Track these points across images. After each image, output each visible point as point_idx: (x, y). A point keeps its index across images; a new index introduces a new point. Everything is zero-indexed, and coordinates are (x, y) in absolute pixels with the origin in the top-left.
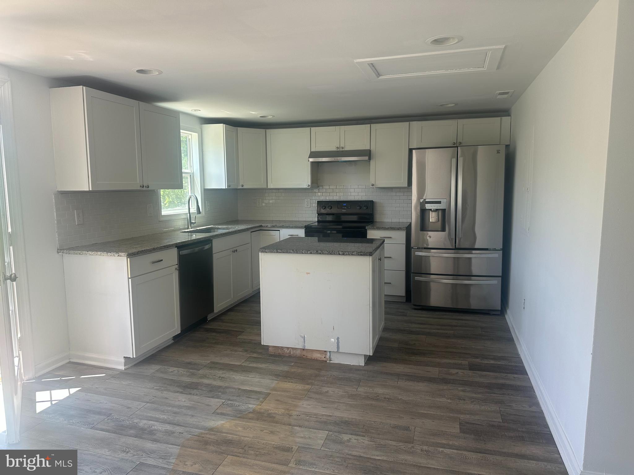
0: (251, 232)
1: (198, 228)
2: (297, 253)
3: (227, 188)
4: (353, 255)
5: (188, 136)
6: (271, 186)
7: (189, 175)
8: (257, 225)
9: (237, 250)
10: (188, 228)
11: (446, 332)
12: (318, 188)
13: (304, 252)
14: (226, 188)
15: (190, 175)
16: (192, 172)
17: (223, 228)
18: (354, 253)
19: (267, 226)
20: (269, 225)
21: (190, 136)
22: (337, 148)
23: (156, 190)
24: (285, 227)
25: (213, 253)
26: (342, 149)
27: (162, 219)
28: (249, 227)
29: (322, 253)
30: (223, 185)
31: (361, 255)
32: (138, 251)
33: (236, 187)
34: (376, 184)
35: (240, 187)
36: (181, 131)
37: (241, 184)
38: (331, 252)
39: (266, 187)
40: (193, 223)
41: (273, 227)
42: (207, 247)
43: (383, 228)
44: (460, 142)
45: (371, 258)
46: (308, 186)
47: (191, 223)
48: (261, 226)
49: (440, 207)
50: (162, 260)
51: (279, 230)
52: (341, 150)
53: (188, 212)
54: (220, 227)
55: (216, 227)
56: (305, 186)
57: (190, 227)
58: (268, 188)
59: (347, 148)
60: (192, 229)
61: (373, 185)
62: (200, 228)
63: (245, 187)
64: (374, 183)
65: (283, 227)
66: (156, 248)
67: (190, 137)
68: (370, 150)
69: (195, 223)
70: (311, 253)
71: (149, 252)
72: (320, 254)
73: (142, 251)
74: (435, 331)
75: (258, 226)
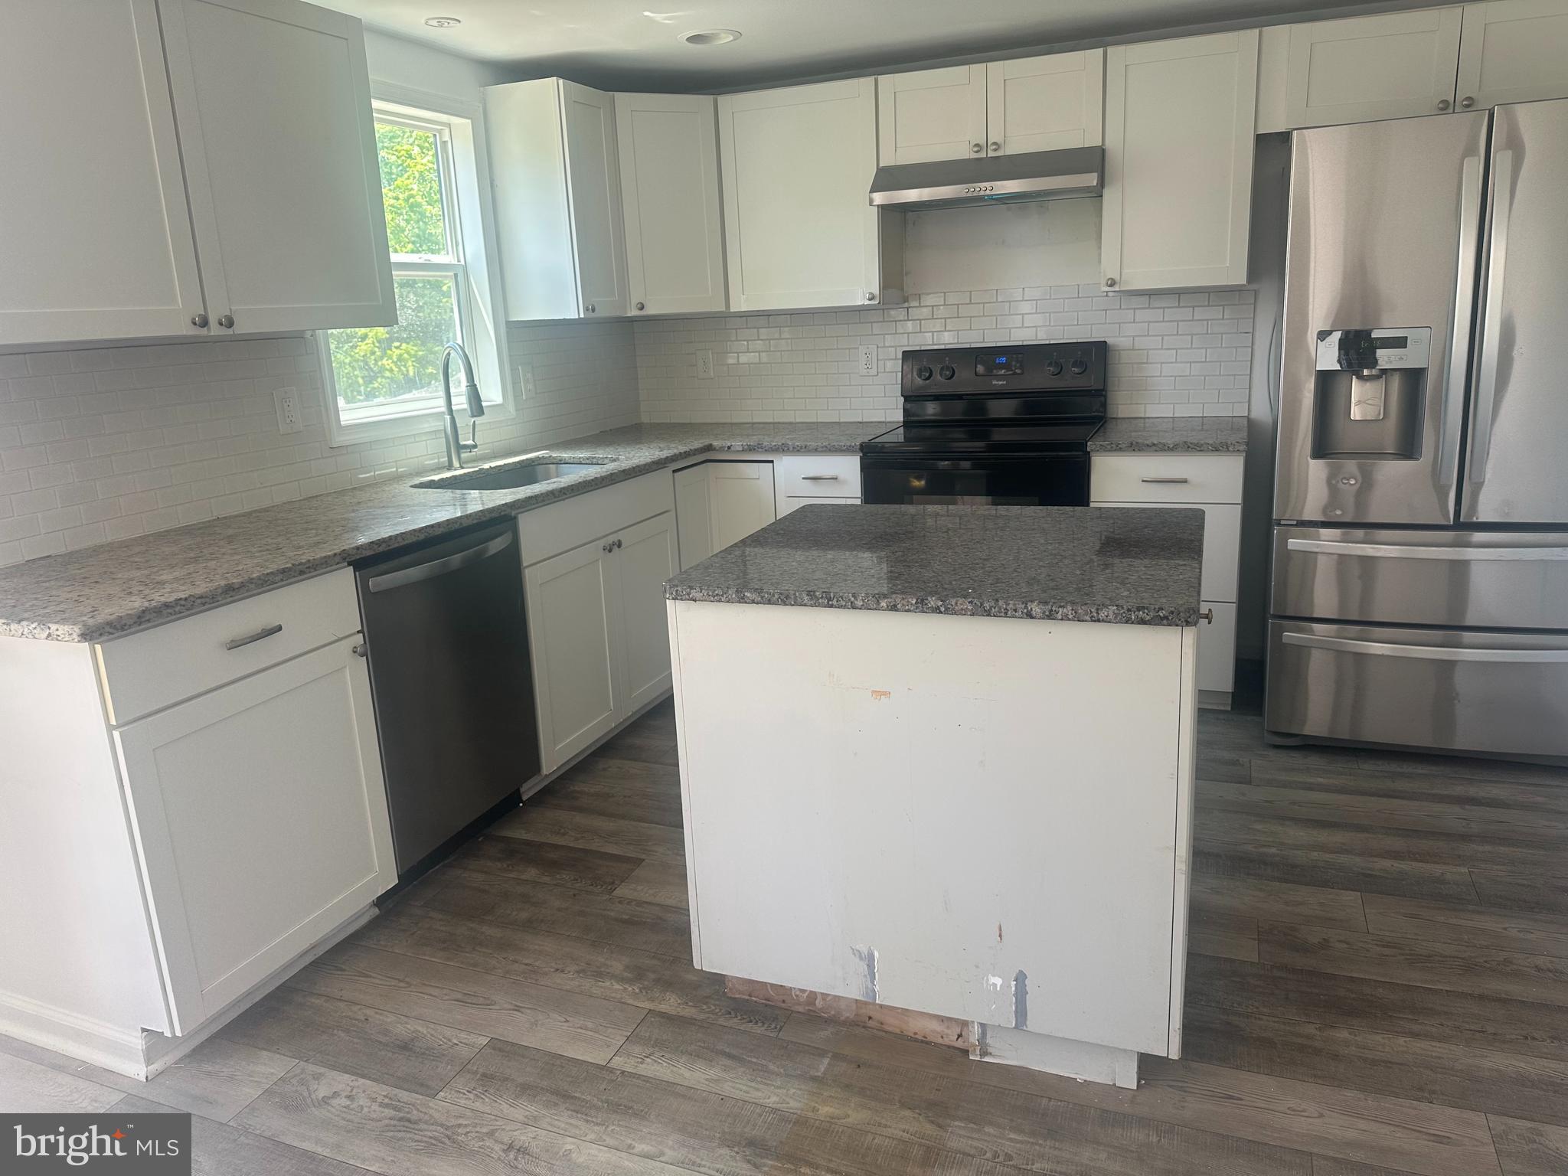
0: (674, 471)
1: (486, 466)
2: (832, 606)
3: (582, 316)
4: (1099, 621)
5: (440, 131)
6: (741, 303)
7: (452, 274)
8: (697, 444)
9: (620, 541)
10: (450, 467)
11: (1437, 869)
12: (906, 305)
13: (859, 603)
14: (580, 319)
15: (456, 275)
16: (463, 262)
17: (576, 461)
18: (1102, 615)
19: (729, 448)
20: (737, 444)
21: (447, 131)
22: (976, 149)
23: (308, 334)
24: (791, 449)
25: (525, 564)
26: (995, 150)
27: (340, 440)
28: (665, 454)
29: (947, 609)
30: (571, 309)
31: (1142, 622)
32: (143, 611)
33: (618, 314)
34: (1123, 279)
35: (633, 312)
37: (635, 301)
38: (987, 605)
39: (724, 309)
40: (466, 447)
41: (751, 449)
42: (496, 546)
43: (1154, 445)
44: (1469, 98)
45: (1189, 635)
46: (870, 300)
47: (460, 448)
48: (709, 448)
49: (1401, 359)
50: (280, 628)
51: (772, 462)
52: (991, 154)
53: (444, 409)
54: (566, 455)
55: (554, 458)
56: (860, 300)
57: (456, 464)
58: (732, 310)
59: (1013, 148)
60: (462, 468)
61: (1112, 283)
62: (493, 464)
63: (651, 310)
64: (1117, 278)
65: (783, 449)
66: (242, 585)
67: (446, 138)
68: (1104, 151)
69: (475, 446)
70: (893, 608)
71: (204, 604)
72: (937, 610)
73: (167, 605)
74: (1387, 864)
75: (696, 450)
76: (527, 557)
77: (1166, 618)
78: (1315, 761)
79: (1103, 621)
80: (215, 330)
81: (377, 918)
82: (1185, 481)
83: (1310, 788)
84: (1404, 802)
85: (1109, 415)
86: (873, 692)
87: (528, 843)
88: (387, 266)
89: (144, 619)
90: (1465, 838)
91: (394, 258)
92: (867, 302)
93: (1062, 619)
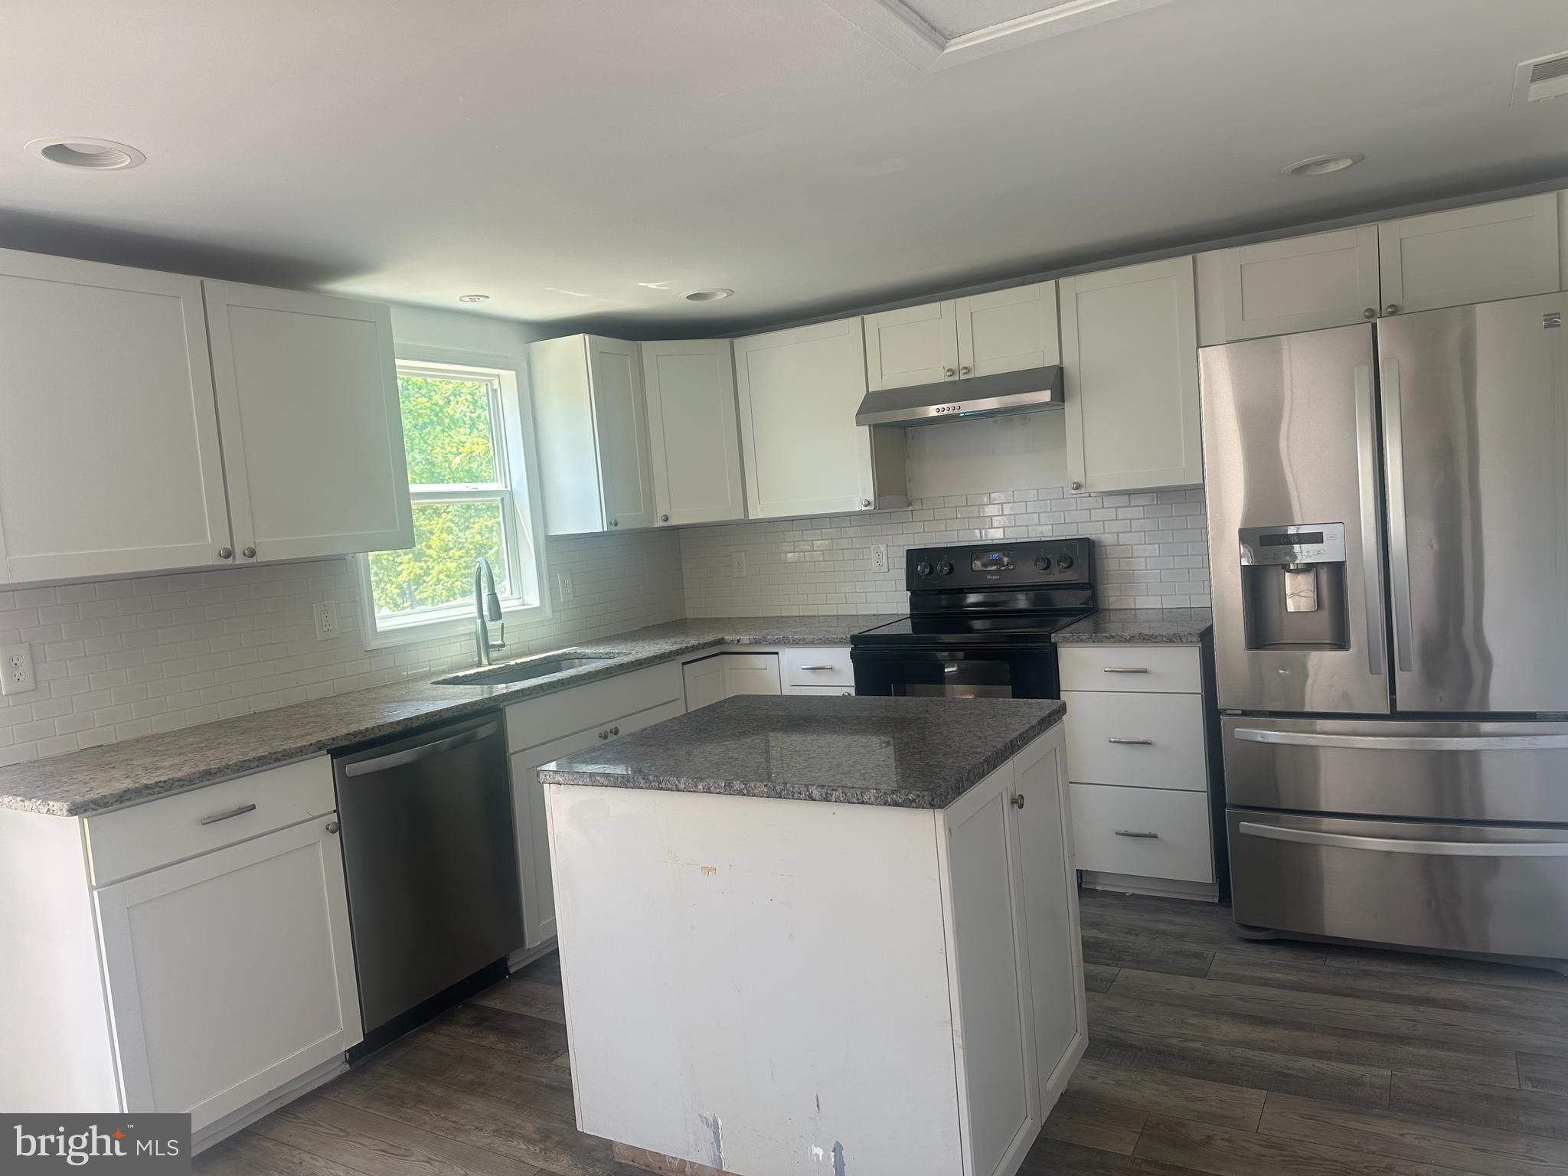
0: (683, 664)
1: (513, 663)
2: (661, 789)
3: (606, 529)
4: (863, 803)
5: (491, 382)
6: (757, 513)
7: (499, 498)
8: (710, 638)
9: (616, 729)
10: (480, 664)
11: (1357, 1071)
12: (910, 508)
13: (682, 786)
14: (604, 532)
15: (502, 499)
16: (509, 489)
17: (597, 656)
18: (866, 798)
19: (738, 641)
20: (745, 638)
21: (496, 382)
22: (949, 373)
23: (349, 557)
24: (791, 642)
26: (965, 374)
27: (374, 644)
28: (674, 648)
29: (748, 791)
30: (596, 524)
31: (896, 804)
32: (125, 791)
33: (642, 524)
34: (1088, 481)
35: (659, 524)
36: (398, 362)
37: (660, 513)
38: (778, 788)
39: (743, 518)
40: (494, 646)
41: (757, 642)
42: (483, 732)
43: (1112, 636)
44: (1392, 306)
45: (939, 814)
46: (866, 506)
47: (488, 647)
48: (721, 642)
49: (1319, 553)
50: (253, 807)
51: (777, 653)
52: (963, 377)
53: (476, 615)
54: (588, 651)
55: (579, 654)
56: (858, 507)
57: (484, 661)
58: (750, 518)
59: (983, 370)
60: (490, 664)
61: (1078, 486)
62: (519, 661)
63: (675, 521)
64: (1081, 480)
65: (786, 642)
66: (219, 770)
67: (496, 386)
68: (1062, 369)
69: (503, 646)
70: (708, 791)
71: (181, 786)
72: (741, 793)
73: (147, 787)
74: (1308, 1063)
75: (705, 644)
76: (514, 743)
77: (914, 800)
78: (1282, 956)
79: (867, 803)
80: (240, 560)
81: (347, 1073)
82: (1145, 672)
83: (1265, 983)
84: (1357, 1001)
85: (1101, 607)
86: (704, 868)
87: (499, 1012)
88: (406, 496)
89: (124, 798)
90: (1404, 1040)
91: (413, 488)
92: (864, 508)
93: (836, 802)
